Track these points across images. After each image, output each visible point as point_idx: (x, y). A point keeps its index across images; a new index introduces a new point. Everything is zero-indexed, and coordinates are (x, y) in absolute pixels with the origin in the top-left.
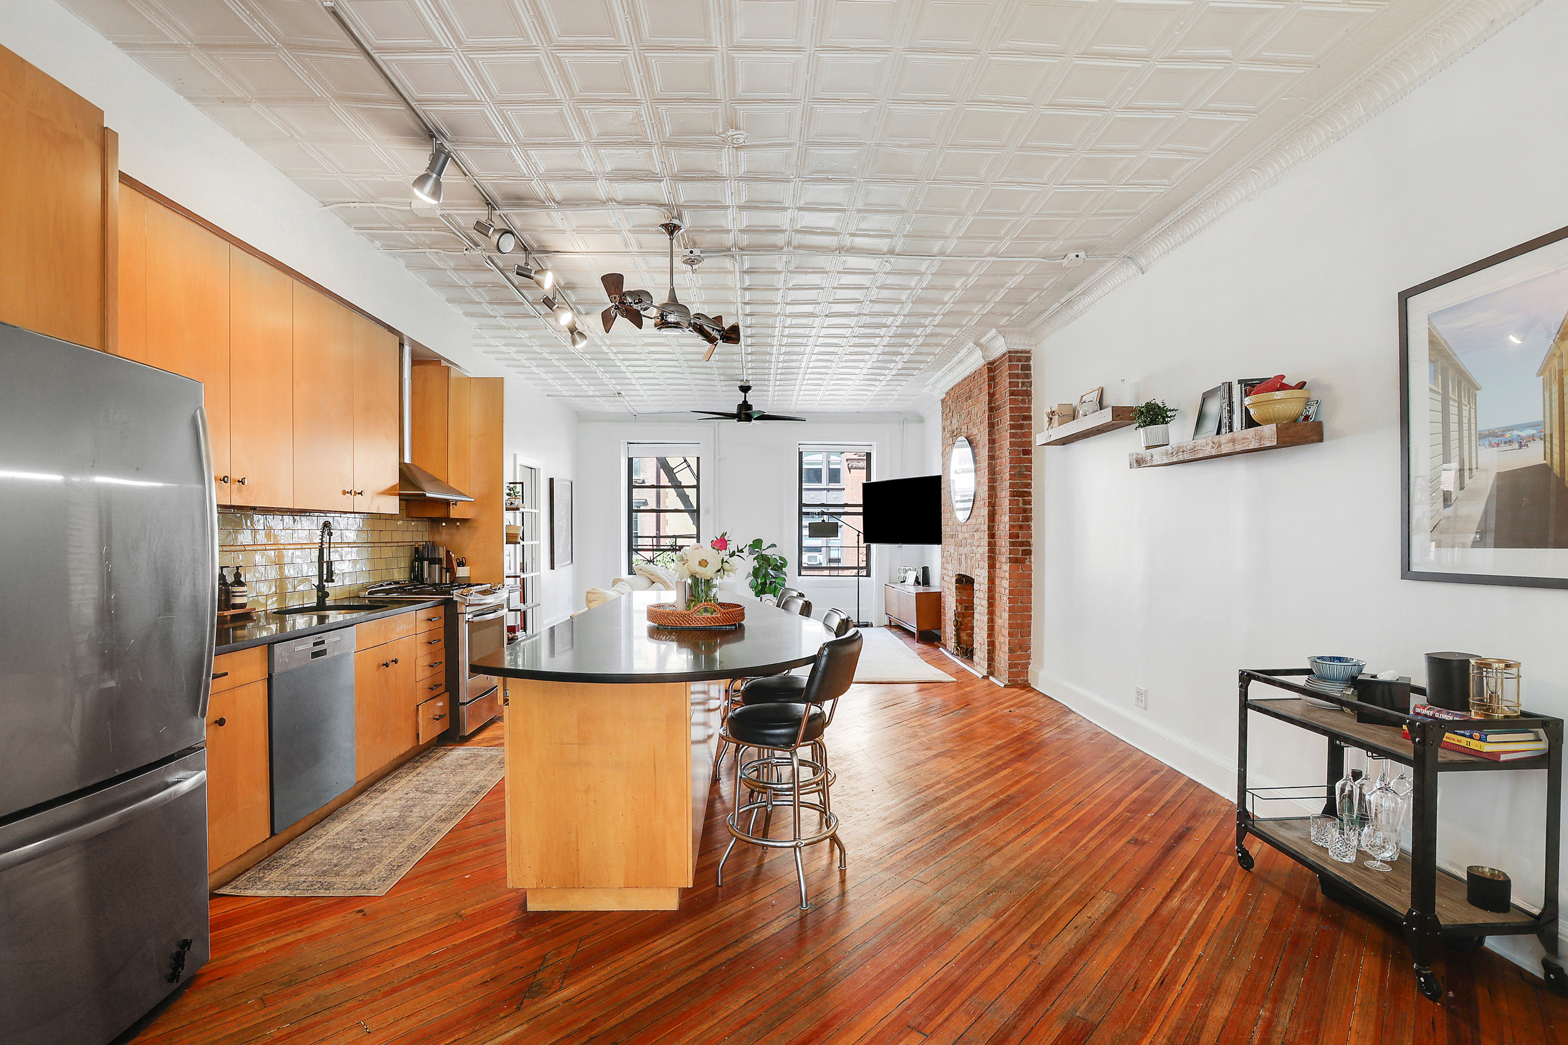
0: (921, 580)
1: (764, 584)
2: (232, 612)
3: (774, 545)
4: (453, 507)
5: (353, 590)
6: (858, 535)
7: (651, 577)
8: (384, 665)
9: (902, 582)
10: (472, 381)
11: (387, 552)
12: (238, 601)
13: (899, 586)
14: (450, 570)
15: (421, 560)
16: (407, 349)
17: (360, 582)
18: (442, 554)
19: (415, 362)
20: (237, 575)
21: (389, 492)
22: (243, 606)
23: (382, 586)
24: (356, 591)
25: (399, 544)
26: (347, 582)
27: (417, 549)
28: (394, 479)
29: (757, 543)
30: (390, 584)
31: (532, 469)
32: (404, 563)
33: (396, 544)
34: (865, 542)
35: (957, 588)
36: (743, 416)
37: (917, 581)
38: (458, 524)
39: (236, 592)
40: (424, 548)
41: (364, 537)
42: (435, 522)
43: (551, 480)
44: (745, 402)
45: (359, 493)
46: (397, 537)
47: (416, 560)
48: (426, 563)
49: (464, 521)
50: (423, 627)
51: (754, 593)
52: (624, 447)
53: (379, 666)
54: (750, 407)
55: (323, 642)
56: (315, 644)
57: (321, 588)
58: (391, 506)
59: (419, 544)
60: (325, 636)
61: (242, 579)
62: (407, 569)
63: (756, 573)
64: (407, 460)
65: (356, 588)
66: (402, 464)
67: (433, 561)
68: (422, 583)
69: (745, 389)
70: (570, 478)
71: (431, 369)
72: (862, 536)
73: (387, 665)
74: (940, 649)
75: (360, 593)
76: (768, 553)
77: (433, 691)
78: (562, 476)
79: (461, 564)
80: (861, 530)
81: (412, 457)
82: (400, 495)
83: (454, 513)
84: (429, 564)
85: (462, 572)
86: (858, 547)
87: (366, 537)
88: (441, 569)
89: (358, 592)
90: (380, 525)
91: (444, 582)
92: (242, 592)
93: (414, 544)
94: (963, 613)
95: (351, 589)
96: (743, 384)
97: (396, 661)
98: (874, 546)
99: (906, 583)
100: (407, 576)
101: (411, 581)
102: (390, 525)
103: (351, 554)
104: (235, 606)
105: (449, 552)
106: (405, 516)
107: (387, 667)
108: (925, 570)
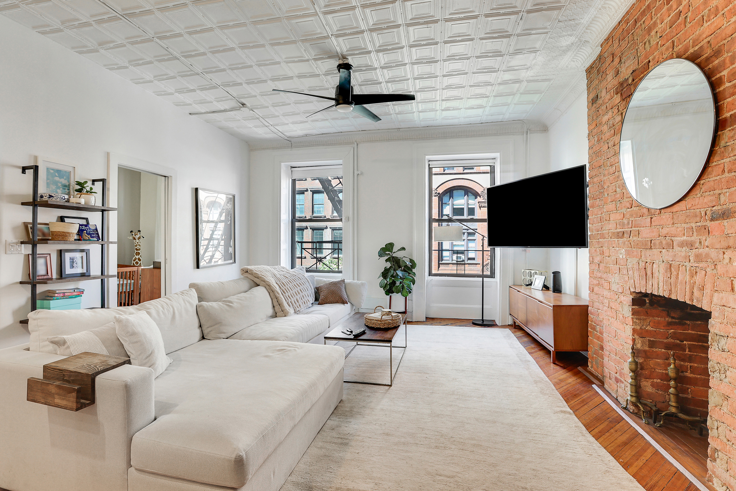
0: (551, 285)
1: (393, 284)
3: (403, 249)
9: (527, 285)
13: (523, 289)
29: (389, 247)
31: (165, 177)
34: (490, 245)
35: (634, 313)
37: (546, 287)
43: (196, 190)
51: (384, 292)
63: (385, 274)
70: (233, 193)
72: (486, 240)
74: (594, 386)
76: (399, 255)
80: (486, 234)
86: (483, 251)
94: (645, 351)
98: (498, 250)
99: (532, 287)
108: (556, 275)
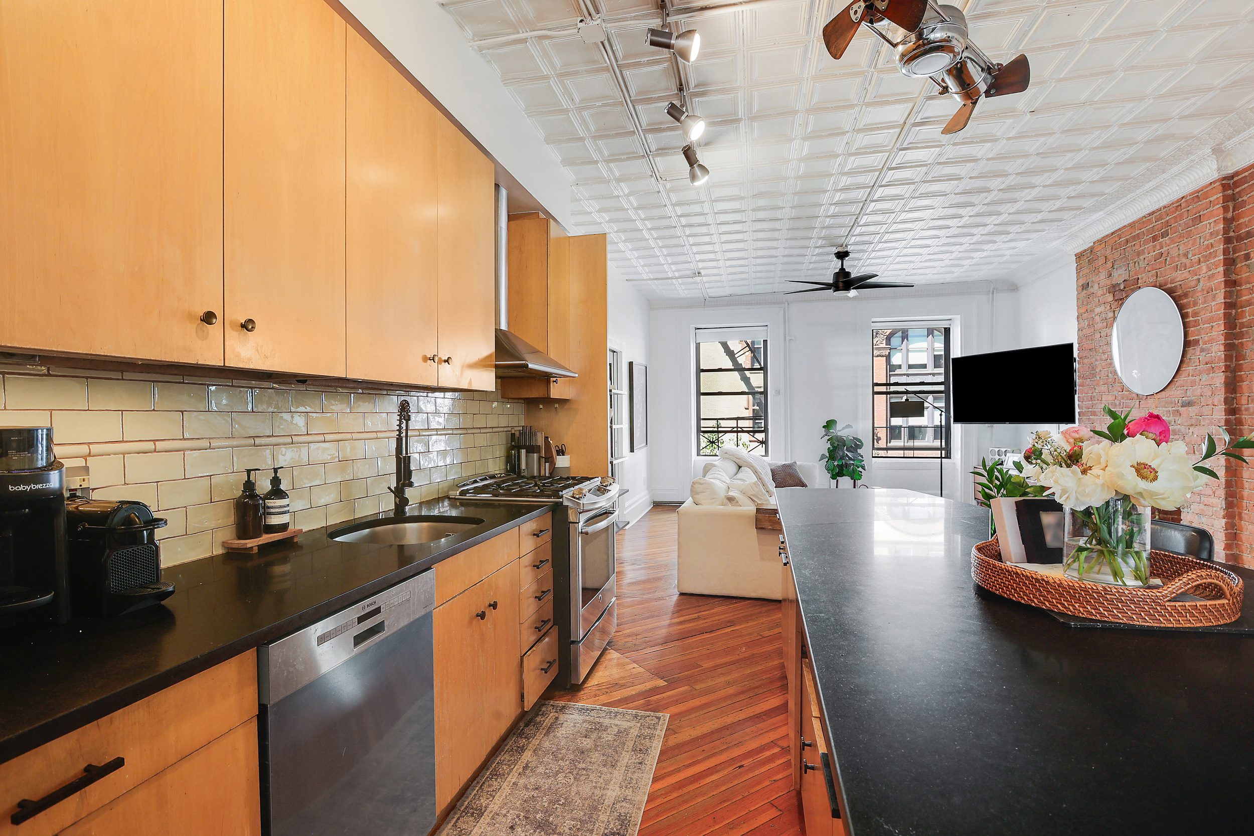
1: (841, 467)
2: (266, 538)
3: (848, 426)
4: (554, 386)
5: (442, 489)
6: (941, 415)
7: (737, 461)
8: (477, 616)
10: (571, 241)
11: (481, 440)
12: (275, 520)
14: (549, 459)
15: (518, 448)
16: (504, 193)
17: (450, 477)
18: (540, 441)
19: (510, 218)
20: (276, 481)
21: (482, 364)
22: (284, 527)
23: (475, 482)
24: (446, 489)
25: (495, 430)
26: (437, 478)
27: (513, 435)
28: (487, 348)
29: (832, 424)
30: (485, 479)
31: (615, 352)
32: (500, 452)
33: (491, 430)
36: (841, 285)
38: (557, 405)
39: (272, 508)
40: (520, 433)
41: (455, 422)
42: (531, 403)
43: (631, 364)
44: (842, 269)
45: (445, 361)
46: (492, 421)
47: (513, 448)
48: (523, 452)
49: (563, 402)
50: (528, 545)
52: (693, 331)
53: (471, 619)
54: (848, 274)
55: (377, 611)
56: (361, 620)
57: (399, 492)
58: (486, 381)
59: (516, 429)
60: (380, 599)
61: (282, 487)
62: (503, 459)
63: (830, 455)
64: (503, 326)
65: (446, 484)
66: (498, 331)
67: (531, 449)
68: (520, 476)
69: (842, 255)
70: (644, 363)
71: (527, 223)
73: (482, 616)
75: (451, 493)
76: (842, 434)
77: (541, 628)
78: (639, 361)
79: (561, 452)
81: (509, 323)
82: (497, 367)
83: (556, 391)
84: (527, 452)
85: (562, 462)
87: (457, 421)
88: (540, 458)
89: (448, 491)
90: (474, 407)
91: (542, 473)
92: (281, 507)
93: (510, 429)
95: (440, 486)
96: (840, 249)
97: (494, 606)
99: (1004, 466)
100: (503, 467)
101: (508, 472)
102: (484, 407)
103: (439, 443)
104: (271, 529)
105: (547, 438)
106: (500, 397)
107: (483, 618)
